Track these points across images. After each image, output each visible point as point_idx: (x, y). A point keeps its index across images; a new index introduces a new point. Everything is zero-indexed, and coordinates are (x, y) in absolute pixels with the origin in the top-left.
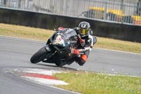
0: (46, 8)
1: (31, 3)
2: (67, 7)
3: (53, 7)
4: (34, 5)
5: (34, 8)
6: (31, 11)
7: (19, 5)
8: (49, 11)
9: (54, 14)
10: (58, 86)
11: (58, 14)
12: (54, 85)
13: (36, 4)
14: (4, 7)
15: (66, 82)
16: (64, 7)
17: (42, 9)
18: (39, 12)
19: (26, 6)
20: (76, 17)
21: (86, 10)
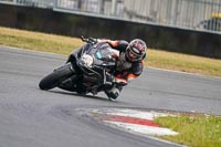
0: (144, 14)
1: (121, 6)
2: (177, 14)
3: (155, 14)
4: (125, 10)
5: (125, 14)
6: (120, 18)
7: (102, 9)
8: (148, 19)
9: (157, 24)
10: (162, 137)
11: (164, 25)
12: (156, 136)
13: (128, 8)
14: (78, 13)
15: (175, 130)
16: (173, 13)
17: (137, 16)
18: (134, 20)
19: (113, 11)
20: (191, 29)
21: (206, 19)
